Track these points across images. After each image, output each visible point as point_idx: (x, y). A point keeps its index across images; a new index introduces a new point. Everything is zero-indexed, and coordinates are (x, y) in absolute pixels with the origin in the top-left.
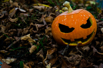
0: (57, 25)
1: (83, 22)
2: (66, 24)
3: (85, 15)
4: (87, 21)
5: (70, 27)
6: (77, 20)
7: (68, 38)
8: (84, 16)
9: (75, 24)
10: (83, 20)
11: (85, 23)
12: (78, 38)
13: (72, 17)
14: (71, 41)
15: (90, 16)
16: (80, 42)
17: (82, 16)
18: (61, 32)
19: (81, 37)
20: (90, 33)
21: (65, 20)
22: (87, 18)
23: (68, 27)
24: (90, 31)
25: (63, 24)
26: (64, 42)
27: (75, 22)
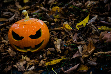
2: (17, 33)
4: (37, 32)
5: (20, 36)
6: (27, 30)
7: (18, 45)
8: (35, 27)
9: (25, 34)
10: (32, 31)
11: (34, 34)
13: (23, 27)
14: (21, 48)
15: (41, 27)
17: (32, 27)
18: (13, 39)
19: (29, 46)
20: (38, 43)
21: (17, 28)
22: (37, 29)
23: (18, 35)
24: (39, 41)
25: (15, 31)
26: (16, 48)
27: (25, 32)
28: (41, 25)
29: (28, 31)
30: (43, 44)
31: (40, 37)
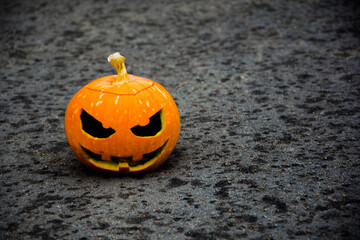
0: (77, 112)
1: (140, 119)
2: (96, 116)
3: (150, 102)
4: (151, 119)
5: (105, 126)
7: (95, 150)
8: (148, 104)
9: (120, 121)
10: (140, 116)
11: (145, 122)
12: (119, 155)
13: (116, 102)
14: (103, 158)
15: (162, 106)
16: (125, 165)
17: (141, 102)
18: (84, 132)
19: (127, 154)
20: (152, 149)
21: (98, 104)
22: (154, 111)
23: (100, 124)
24: (154, 144)
25: (90, 112)
26: (86, 156)
27: (121, 117)
28: (164, 100)
29: (128, 113)
30: (163, 152)
31: (158, 134)
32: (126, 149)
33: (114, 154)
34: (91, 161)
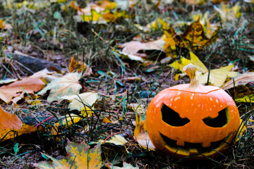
0: (159, 106)
2: (175, 108)
5: (182, 116)
6: (199, 106)
7: (172, 137)
8: (217, 101)
9: (194, 112)
10: (211, 110)
11: (214, 115)
12: (192, 141)
13: (191, 98)
16: (195, 151)
19: (198, 141)
21: (176, 99)
22: (222, 107)
23: (177, 115)
24: (221, 134)
25: (170, 106)
26: (163, 142)
27: (195, 109)
29: (201, 107)
31: (224, 126)
32: (197, 136)
33: (188, 140)
34: (167, 147)
